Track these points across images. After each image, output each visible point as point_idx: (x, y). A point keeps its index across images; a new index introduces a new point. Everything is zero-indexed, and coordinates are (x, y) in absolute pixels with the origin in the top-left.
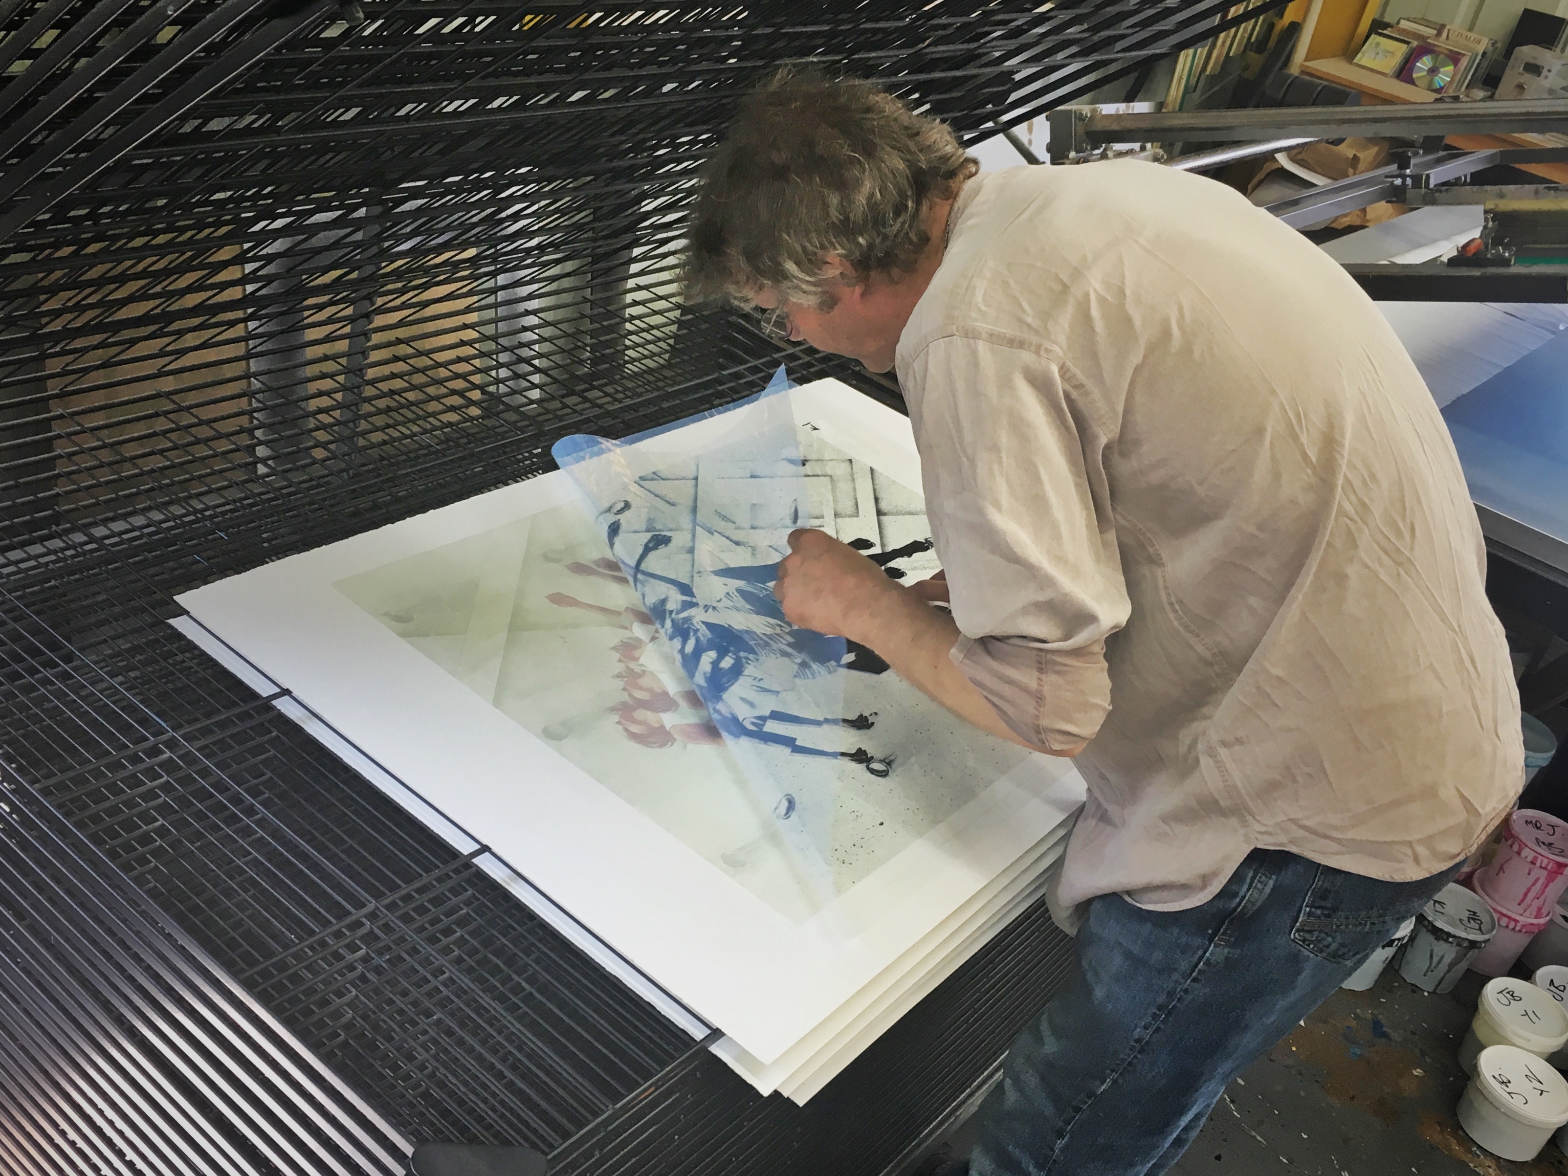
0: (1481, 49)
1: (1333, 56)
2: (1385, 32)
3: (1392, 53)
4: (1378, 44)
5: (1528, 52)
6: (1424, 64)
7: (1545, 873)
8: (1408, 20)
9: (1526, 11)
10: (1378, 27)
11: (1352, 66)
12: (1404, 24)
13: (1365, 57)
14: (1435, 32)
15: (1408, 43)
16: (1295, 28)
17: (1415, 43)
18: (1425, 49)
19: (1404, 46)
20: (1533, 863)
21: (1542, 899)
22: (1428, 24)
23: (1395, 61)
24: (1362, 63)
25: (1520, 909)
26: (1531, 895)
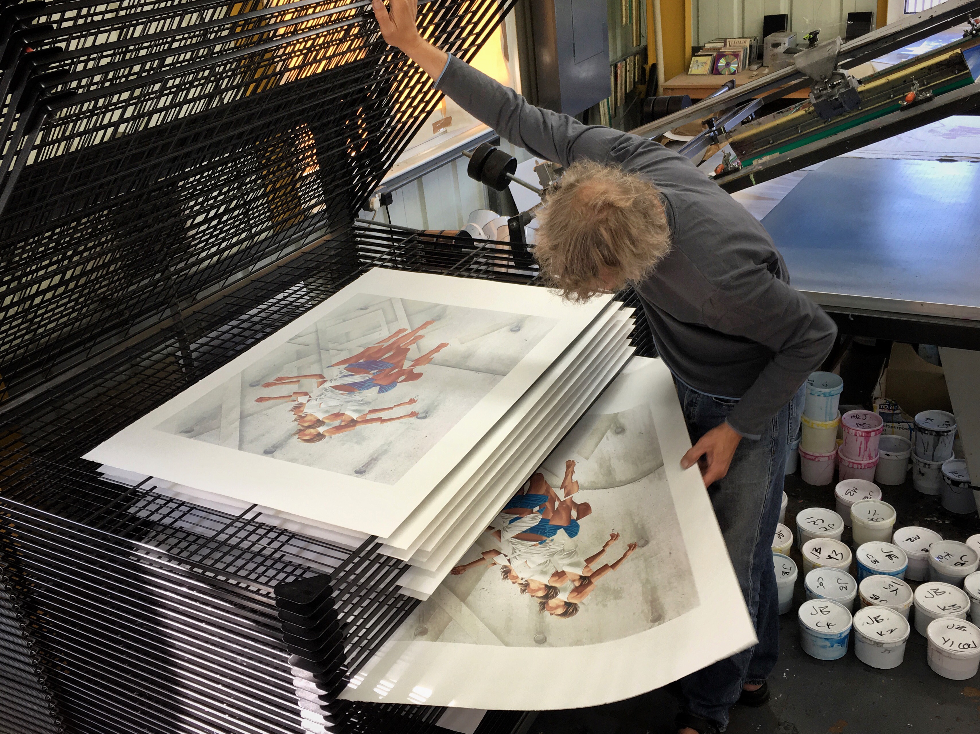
0: (748, 45)
1: (678, 74)
2: (699, 53)
3: (705, 63)
4: (697, 61)
5: (771, 38)
6: (722, 63)
7: (863, 438)
8: (709, 43)
9: (765, 17)
10: (696, 50)
11: (688, 77)
12: (708, 46)
13: (694, 70)
14: (723, 44)
15: (711, 55)
16: (654, 67)
17: (715, 54)
18: (721, 55)
19: (710, 57)
20: (856, 435)
21: (868, 450)
22: (718, 40)
23: (708, 67)
24: (693, 73)
25: (860, 458)
26: (862, 450)
